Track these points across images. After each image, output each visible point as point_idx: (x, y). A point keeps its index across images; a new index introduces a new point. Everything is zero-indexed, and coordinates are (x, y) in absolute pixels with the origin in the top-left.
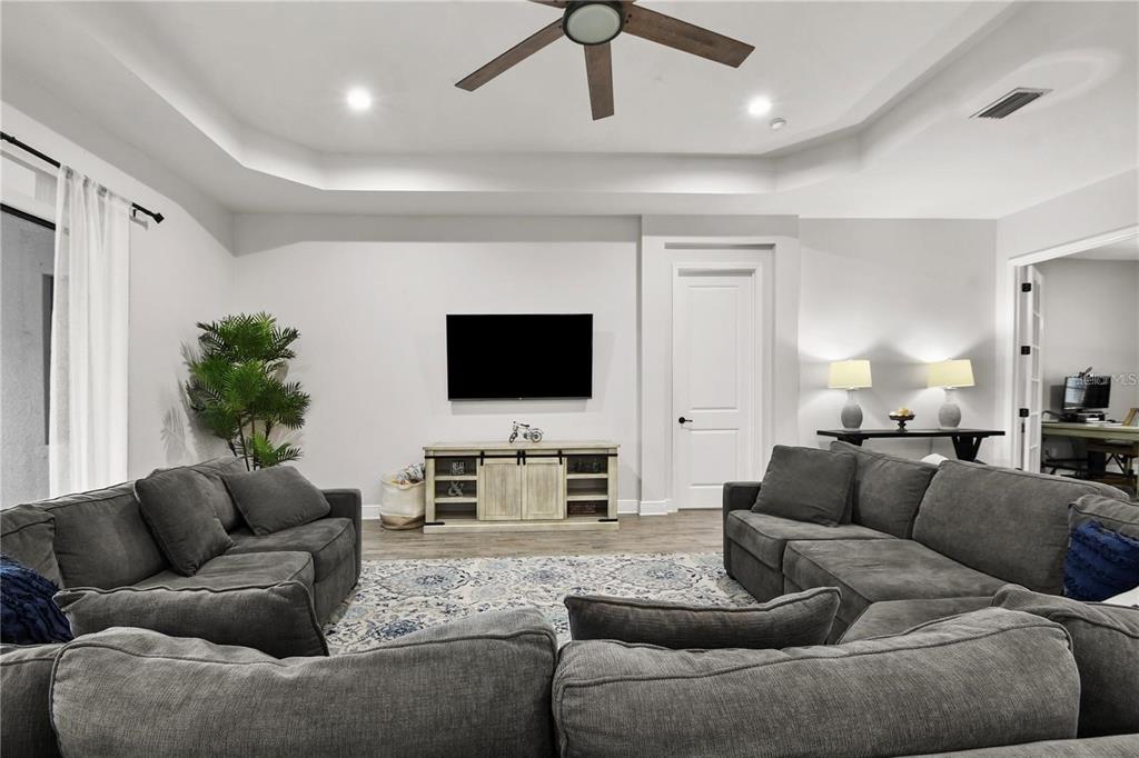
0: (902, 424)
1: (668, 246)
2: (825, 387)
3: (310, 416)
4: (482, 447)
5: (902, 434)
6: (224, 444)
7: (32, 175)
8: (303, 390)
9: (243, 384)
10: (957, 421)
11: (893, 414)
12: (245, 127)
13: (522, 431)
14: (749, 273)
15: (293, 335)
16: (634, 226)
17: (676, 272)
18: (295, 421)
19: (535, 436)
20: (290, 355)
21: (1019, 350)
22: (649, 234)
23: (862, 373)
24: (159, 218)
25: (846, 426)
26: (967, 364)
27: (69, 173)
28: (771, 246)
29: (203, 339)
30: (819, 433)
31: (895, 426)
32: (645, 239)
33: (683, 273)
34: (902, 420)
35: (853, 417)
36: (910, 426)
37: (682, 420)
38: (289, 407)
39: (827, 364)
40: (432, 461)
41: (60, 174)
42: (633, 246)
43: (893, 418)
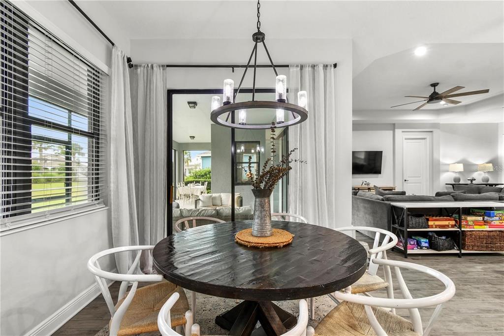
1: (403, 132)
2: (448, 171)
4: (359, 187)
5: (471, 184)
10: (488, 181)
11: (469, 179)
13: (365, 183)
14: (424, 139)
16: (393, 127)
17: (404, 139)
19: (368, 184)
22: (397, 128)
23: (460, 167)
25: (455, 182)
26: (491, 165)
28: (431, 132)
30: (446, 184)
31: (469, 182)
32: (397, 130)
33: (406, 139)
34: (472, 181)
35: (457, 179)
36: (474, 182)
37: (405, 181)
39: (448, 165)
42: (392, 132)
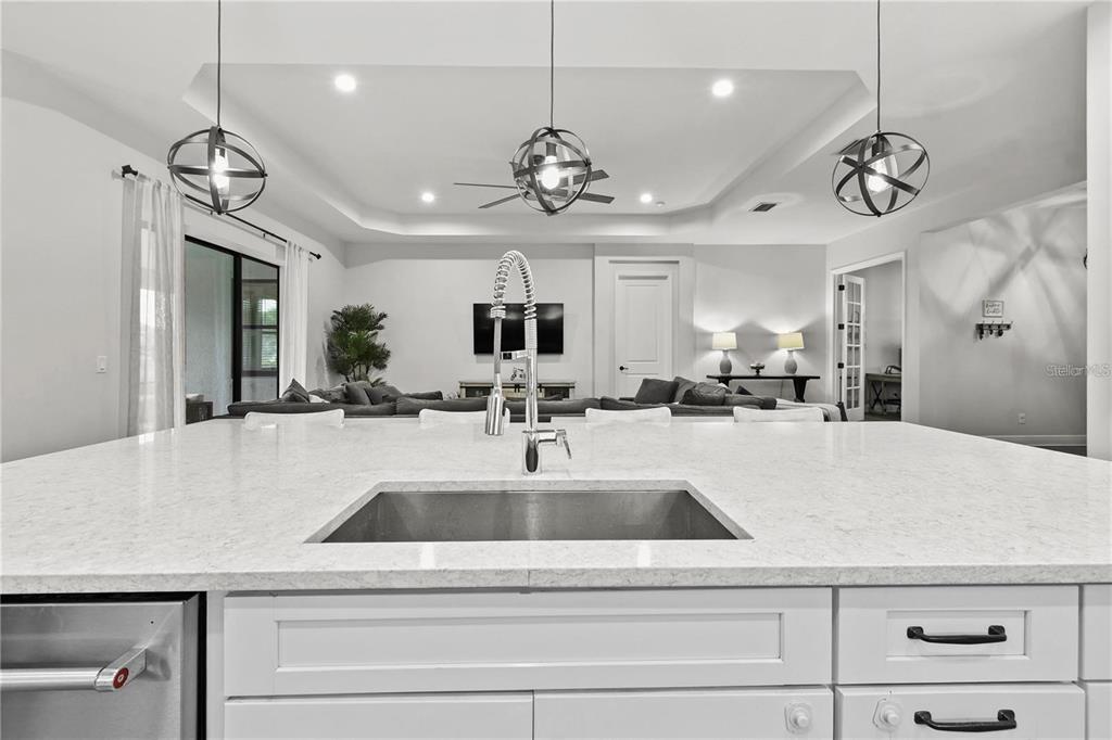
0: (758, 372)
1: (611, 262)
2: (712, 349)
3: (390, 363)
5: (758, 377)
6: (343, 377)
7: (274, 246)
8: (387, 348)
9: (357, 343)
10: (795, 370)
11: (753, 365)
12: (365, 208)
13: (519, 373)
14: (665, 278)
15: (383, 316)
16: (590, 250)
17: (617, 277)
18: (382, 366)
20: (381, 328)
21: (837, 327)
22: (599, 255)
23: (731, 340)
24: (319, 257)
25: (722, 372)
27: (290, 244)
28: (677, 262)
29: (333, 318)
30: (708, 377)
31: (754, 373)
32: (597, 258)
33: (621, 278)
34: (758, 369)
35: (727, 367)
36: (762, 373)
37: (621, 368)
38: (378, 357)
39: (711, 334)
40: (464, 390)
41: (286, 245)
42: (591, 261)
43: (753, 368)
